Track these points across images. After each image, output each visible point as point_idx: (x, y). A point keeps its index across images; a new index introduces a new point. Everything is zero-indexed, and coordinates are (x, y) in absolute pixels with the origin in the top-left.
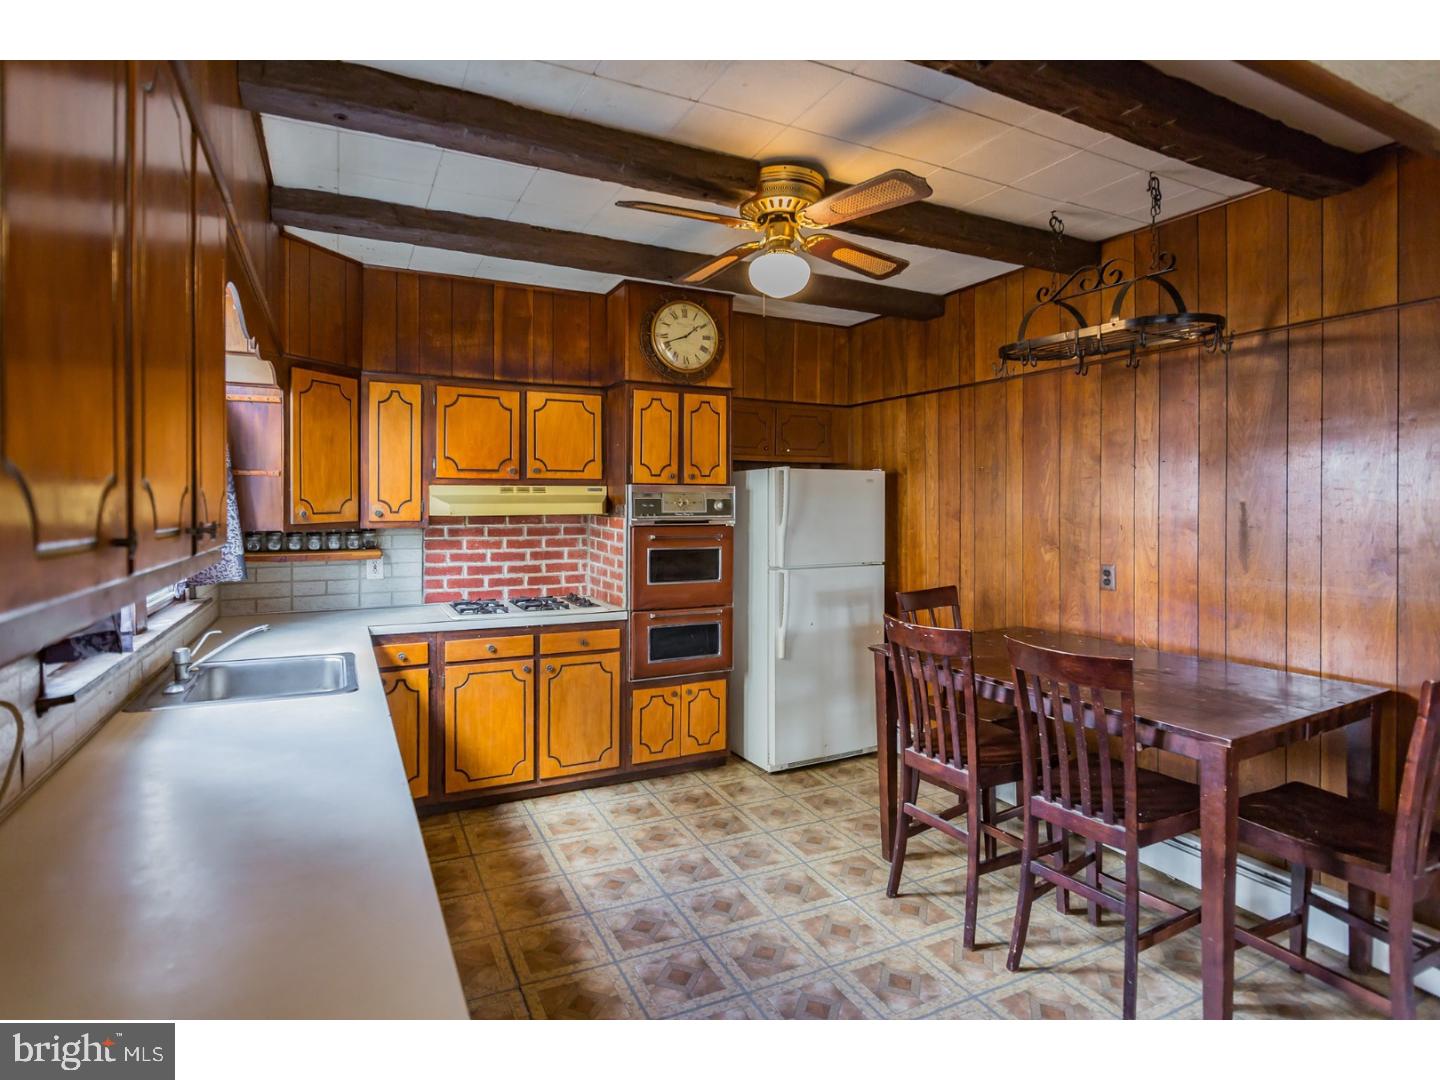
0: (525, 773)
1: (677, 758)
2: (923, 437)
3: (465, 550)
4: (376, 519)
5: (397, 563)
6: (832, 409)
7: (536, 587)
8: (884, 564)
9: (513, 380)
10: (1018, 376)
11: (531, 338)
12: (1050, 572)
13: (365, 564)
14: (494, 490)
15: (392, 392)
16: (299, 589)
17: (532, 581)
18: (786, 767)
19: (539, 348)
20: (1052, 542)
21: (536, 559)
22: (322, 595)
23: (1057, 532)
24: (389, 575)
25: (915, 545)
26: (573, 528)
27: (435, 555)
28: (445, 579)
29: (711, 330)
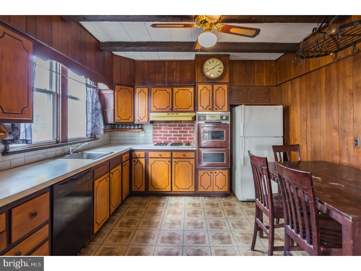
0: (168, 189)
1: (212, 192)
2: (295, 94)
3: (163, 130)
4: (138, 121)
5: (147, 133)
6: (269, 87)
7: (180, 140)
8: (283, 137)
9: (170, 85)
10: (323, 66)
11: (175, 74)
12: (335, 141)
13: (140, 133)
14: (166, 114)
15: (141, 90)
16: (126, 138)
17: (179, 139)
18: (246, 200)
19: (177, 76)
20: (336, 129)
21: (180, 133)
22: (131, 140)
23: (338, 125)
24: (145, 136)
25: (294, 131)
26: (190, 125)
27: (155, 131)
28: (158, 137)
29: (222, 66)
